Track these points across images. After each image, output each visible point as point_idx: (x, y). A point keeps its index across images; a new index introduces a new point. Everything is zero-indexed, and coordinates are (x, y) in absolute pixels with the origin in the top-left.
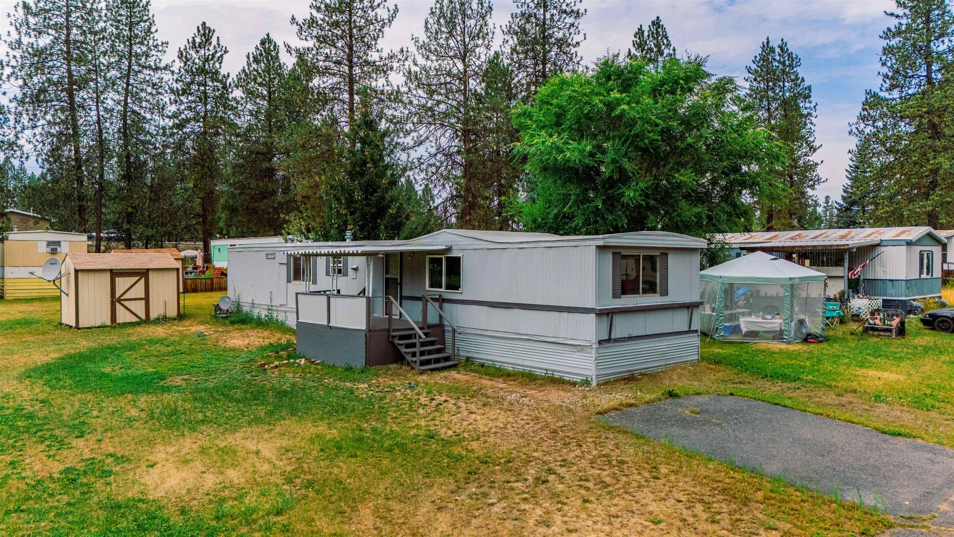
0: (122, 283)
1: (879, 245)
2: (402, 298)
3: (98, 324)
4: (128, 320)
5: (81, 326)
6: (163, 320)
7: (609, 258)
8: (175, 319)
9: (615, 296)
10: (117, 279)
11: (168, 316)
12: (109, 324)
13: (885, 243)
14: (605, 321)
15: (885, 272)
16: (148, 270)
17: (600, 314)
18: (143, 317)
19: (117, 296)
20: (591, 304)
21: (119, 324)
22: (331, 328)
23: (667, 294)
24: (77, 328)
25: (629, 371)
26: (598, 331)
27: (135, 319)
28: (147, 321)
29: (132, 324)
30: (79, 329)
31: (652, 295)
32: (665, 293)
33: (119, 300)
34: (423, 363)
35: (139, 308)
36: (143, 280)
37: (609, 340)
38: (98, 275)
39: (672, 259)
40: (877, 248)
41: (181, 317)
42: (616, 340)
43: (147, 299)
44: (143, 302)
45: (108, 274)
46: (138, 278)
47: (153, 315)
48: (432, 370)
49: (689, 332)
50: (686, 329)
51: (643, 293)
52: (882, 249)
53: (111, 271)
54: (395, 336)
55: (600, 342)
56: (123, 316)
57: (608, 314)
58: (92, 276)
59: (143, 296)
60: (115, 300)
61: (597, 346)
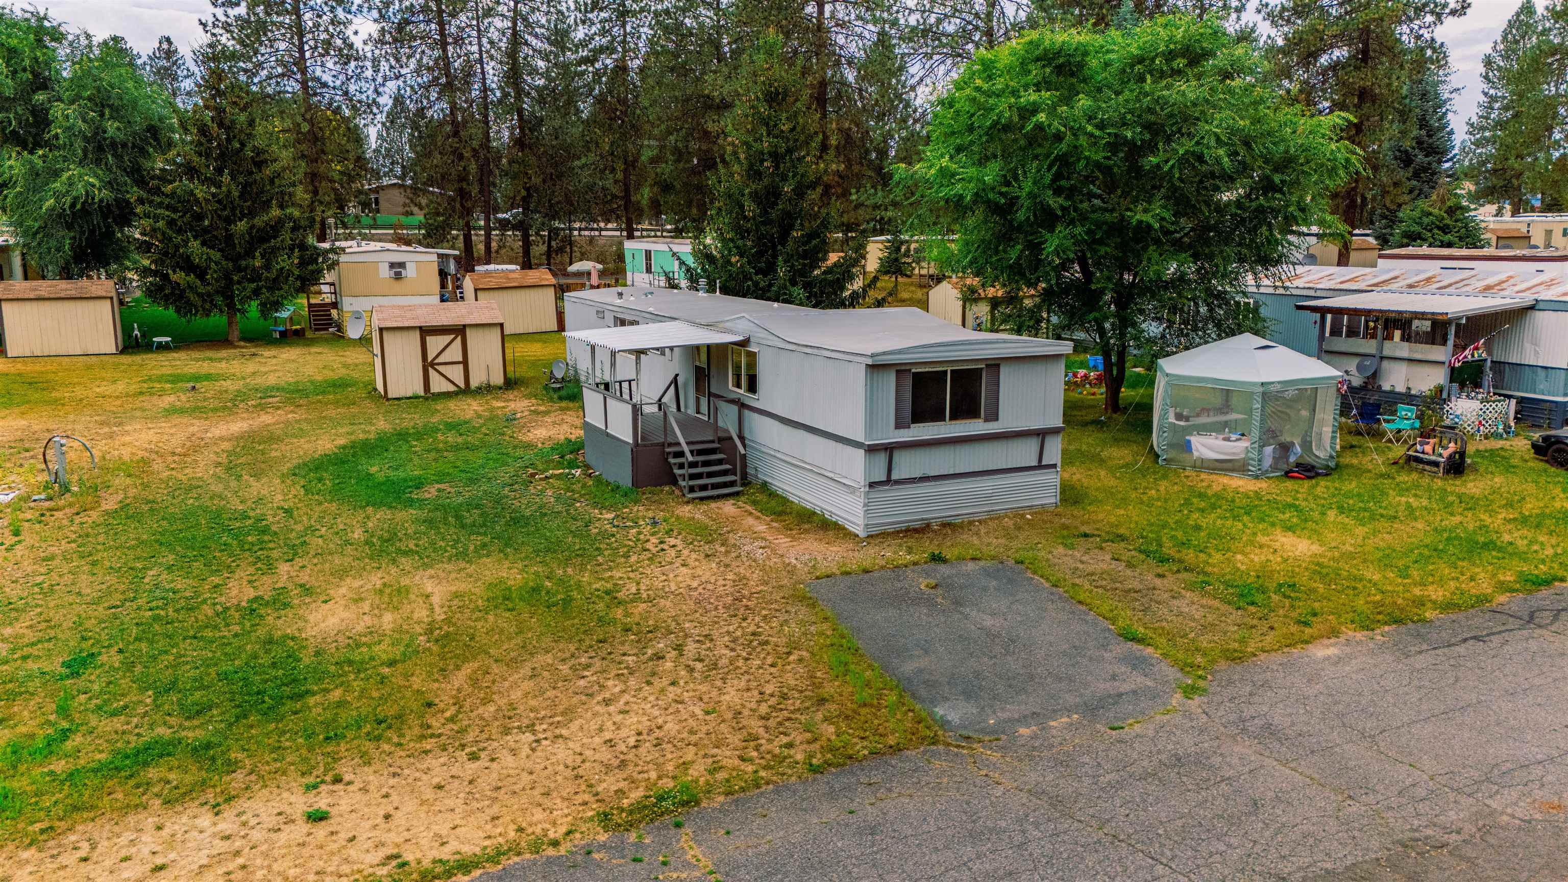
0: (435, 343)
1: (1532, 308)
2: (710, 394)
3: (409, 394)
4: (444, 390)
5: (390, 396)
6: (487, 389)
7: (890, 379)
8: (500, 388)
9: (898, 426)
10: (428, 338)
11: (492, 384)
12: (422, 394)
13: (1541, 305)
14: (882, 458)
15: (1536, 353)
16: (464, 326)
17: (871, 450)
18: (462, 385)
19: (429, 360)
20: (860, 438)
21: (433, 394)
22: (608, 435)
23: (996, 419)
24: (386, 396)
25: (923, 519)
26: (868, 470)
27: (452, 388)
28: (466, 391)
29: (447, 395)
30: (388, 400)
31: (973, 421)
32: (993, 416)
33: (432, 365)
34: (692, 489)
35: (457, 373)
36: (459, 338)
37: (888, 481)
38: (405, 334)
39: (1005, 373)
40: (1530, 312)
41: (510, 384)
42: (898, 482)
43: (465, 362)
44: (461, 366)
45: (418, 333)
46: (453, 336)
47: (474, 384)
48: (702, 499)
49: (1040, 467)
50: (1034, 463)
51: (951, 419)
52: (1539, 315)
53: (420, 328)
54: (669, 453)
55: (872, 485)
56: (438, 385)
57: (886, 449)
58: (398, 334)
59: (461, 359)
60: (428, 365)
61: (867, 489)
